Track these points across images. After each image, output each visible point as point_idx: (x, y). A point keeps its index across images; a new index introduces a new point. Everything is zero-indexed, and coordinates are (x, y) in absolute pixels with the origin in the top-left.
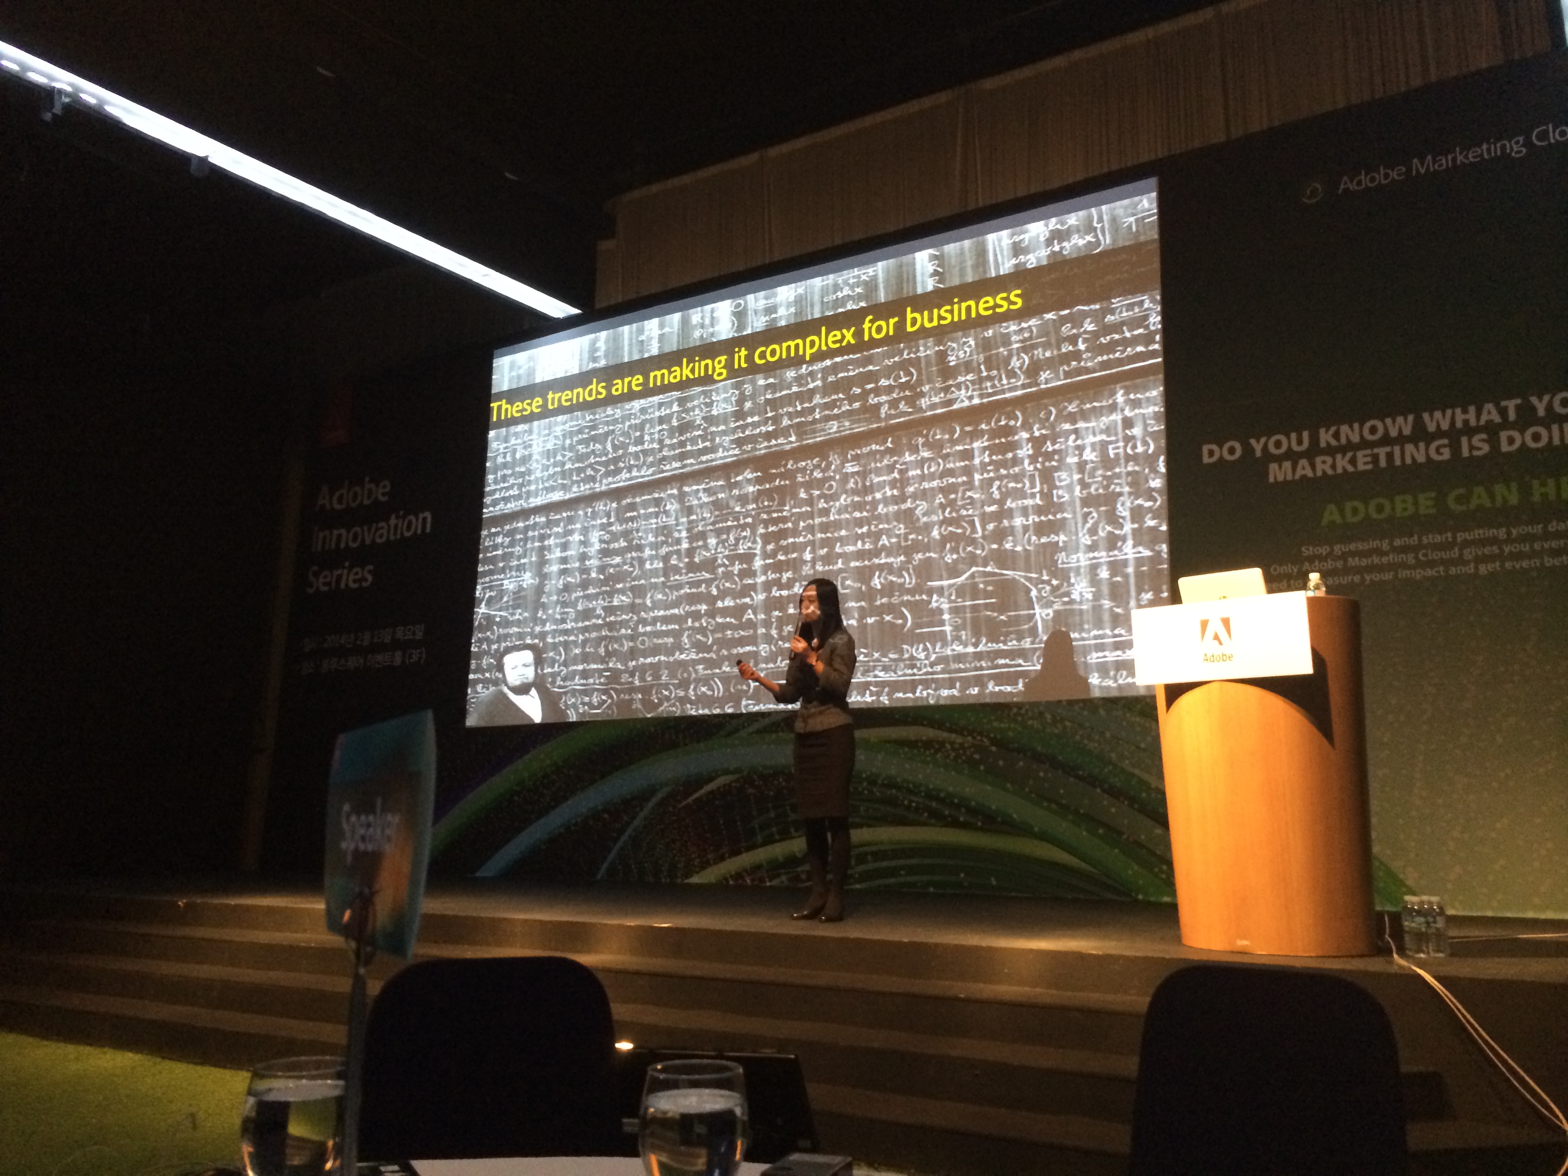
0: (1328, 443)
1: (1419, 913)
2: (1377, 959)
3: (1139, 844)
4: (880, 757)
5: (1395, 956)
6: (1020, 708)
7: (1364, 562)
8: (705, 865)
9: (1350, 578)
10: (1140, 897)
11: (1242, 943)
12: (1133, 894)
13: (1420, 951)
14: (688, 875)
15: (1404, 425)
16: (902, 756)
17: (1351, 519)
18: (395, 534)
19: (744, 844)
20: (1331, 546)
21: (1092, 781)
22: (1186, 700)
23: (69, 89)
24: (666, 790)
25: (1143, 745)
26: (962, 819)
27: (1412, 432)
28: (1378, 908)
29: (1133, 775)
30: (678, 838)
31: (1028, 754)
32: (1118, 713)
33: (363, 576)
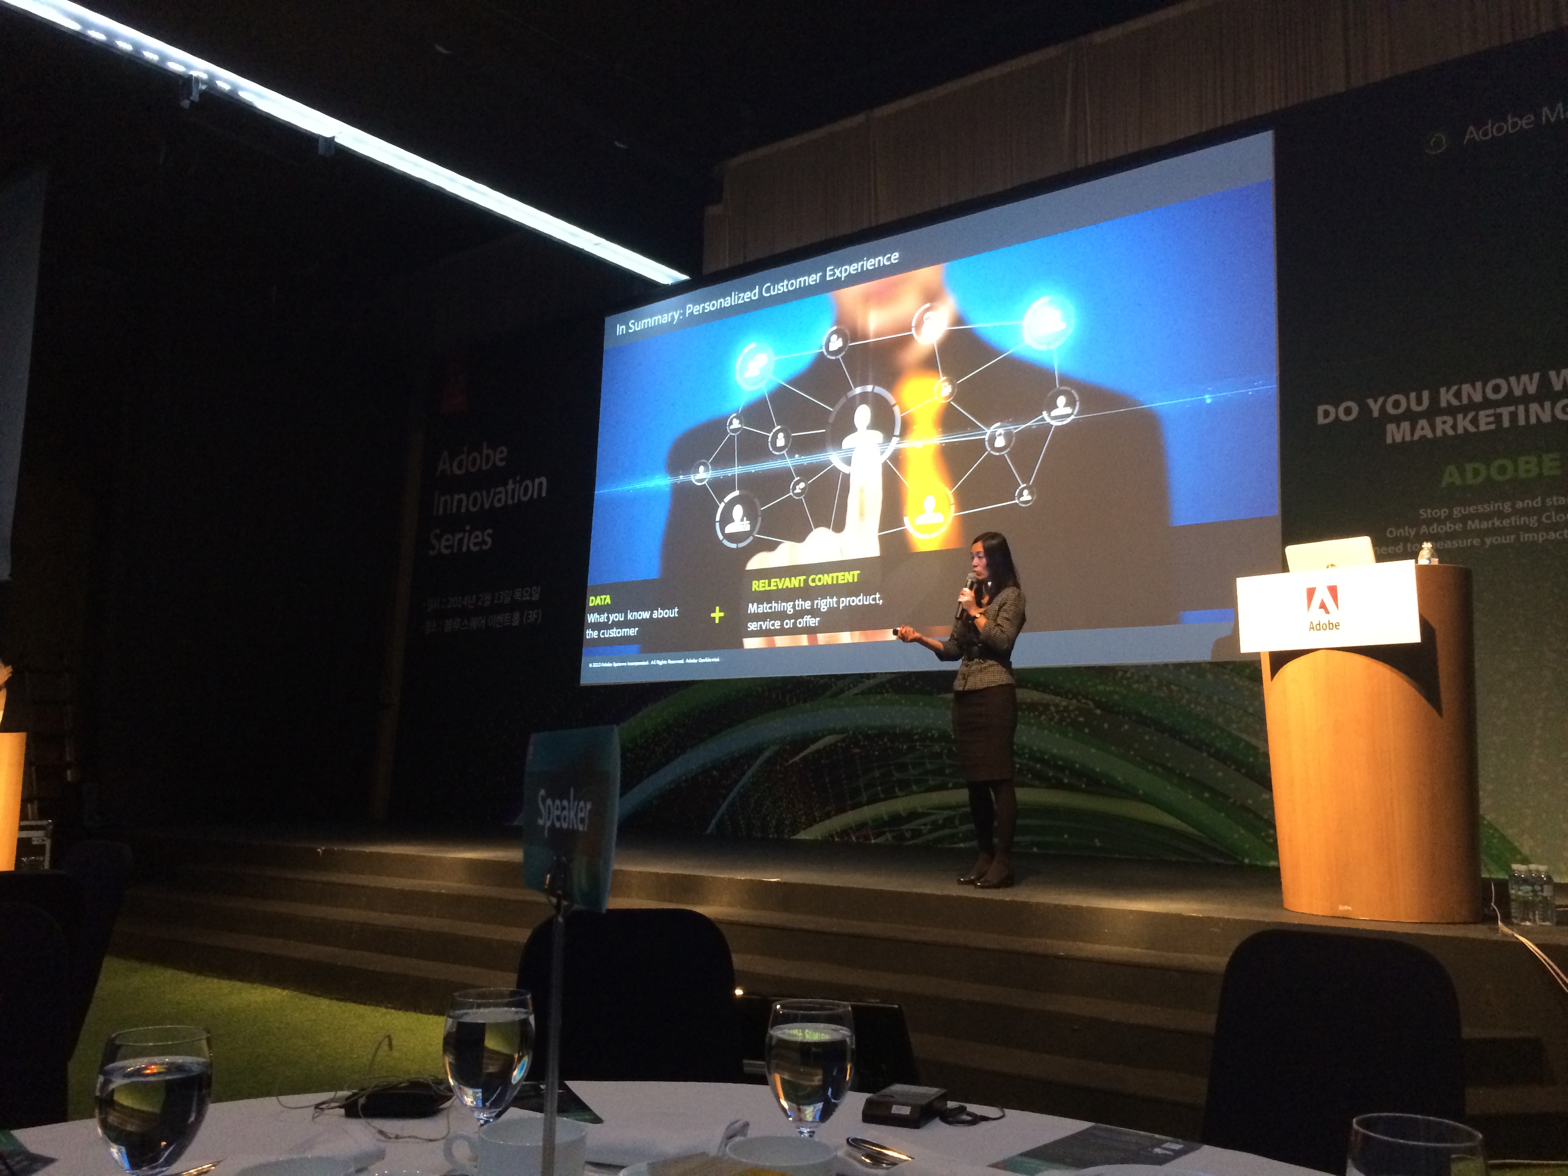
0: (1448, 402)
1: (1525, 881)
2: (1480, 926)
3: (1246, 809)
5: (1500, 923)
6: (1126, 672)
7: (1485, 525)
8: (812, 822)
9: (1469, 541)
10: (1247, 861)
11: (1343, 908)
12: (1240, 858)
13: (1524, 919)
14: (795, 831)
15: (1530, 383)
17: (1470, 480)
18: (513, 498)
19: (849, 802)
20: (1451, 509)
21: (1199, 745)
22: (1290, 669)
23: (205, 76)
24: (774, 748)
25: (1251, 710)
26: (1066, 781)
27: (1537, 391)
28: (1485, 875)
29: (1241, 740)
30: (785, 795)
31: (1134, 718)
32: (1226, 677)
33: (483, 539)
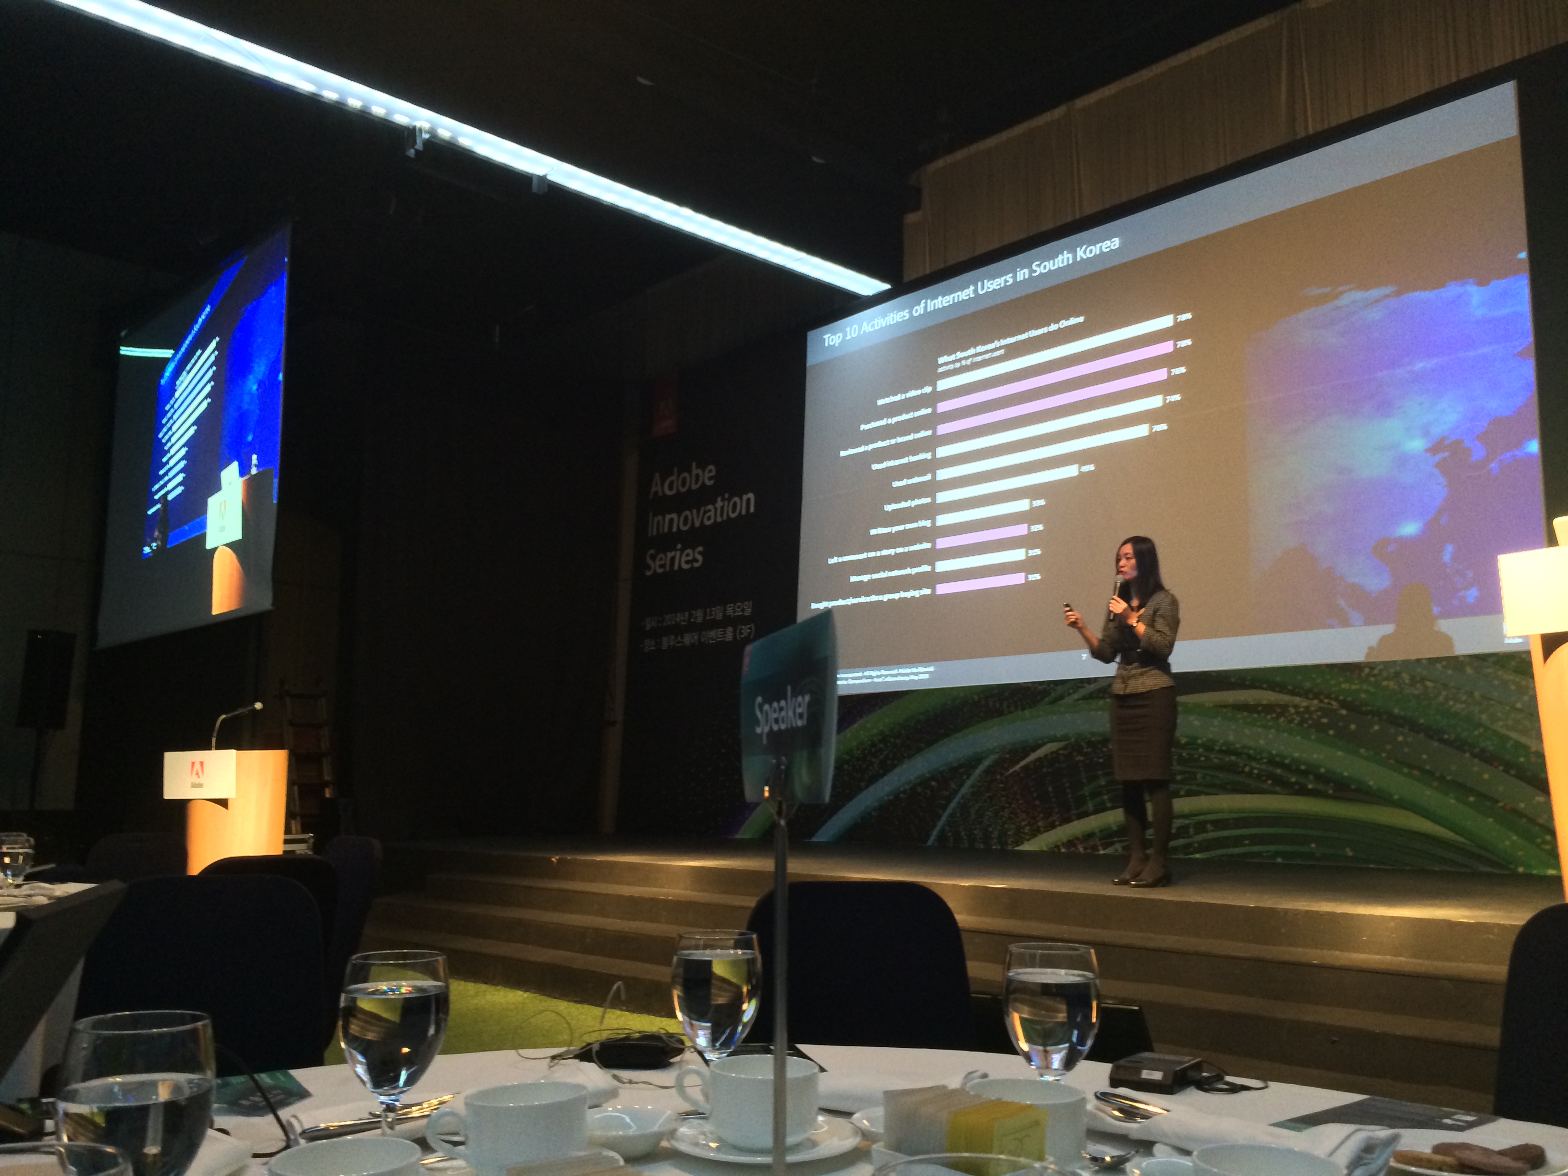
4: (1216, 722)
6: (1372, 669)
8: (1035, 833)
14: (1019, 842)
16: (1241, 721)
18: (722, 515)
19: (1074, 812)
21: (1460, 745)
23: (427, 126)
24: (993, 757)
26: (1310, 787)
29: (1509, 738)
30: (1007, 805)
31: (1385, 717)
32: (1490, 670)
33: (694, 557)
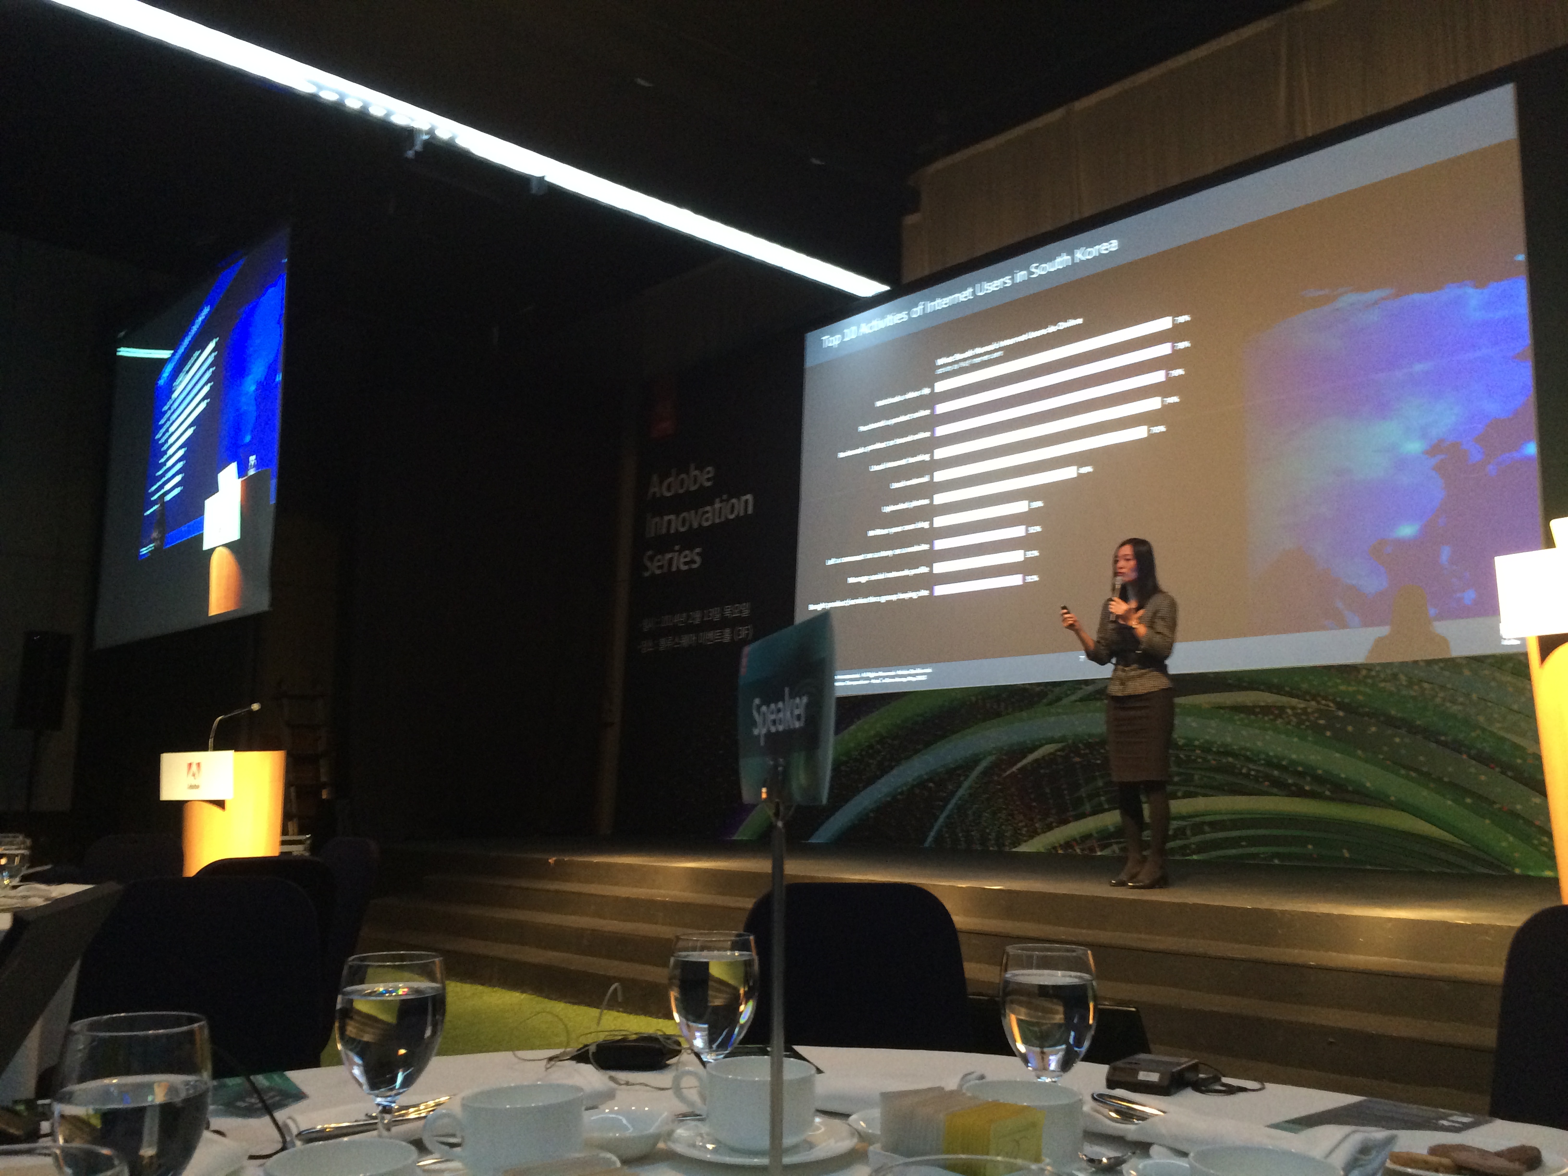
3: (1514, 814)
4: (1213, 724)
8: (1033, 834)
10: (1517, 871)
12: (1509, 868)
14: (1016, 844)
16: (1238, 723)
18: (720, 516)
21: (1457, 747)
24: (991, 759)
25: (1514, 707)
26: (1307, 788)
29: (1505, 740)
30: (1004, 807)
31: (1382, 718)
32: (1486, 672)
33: (692, 558)
